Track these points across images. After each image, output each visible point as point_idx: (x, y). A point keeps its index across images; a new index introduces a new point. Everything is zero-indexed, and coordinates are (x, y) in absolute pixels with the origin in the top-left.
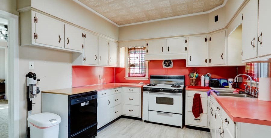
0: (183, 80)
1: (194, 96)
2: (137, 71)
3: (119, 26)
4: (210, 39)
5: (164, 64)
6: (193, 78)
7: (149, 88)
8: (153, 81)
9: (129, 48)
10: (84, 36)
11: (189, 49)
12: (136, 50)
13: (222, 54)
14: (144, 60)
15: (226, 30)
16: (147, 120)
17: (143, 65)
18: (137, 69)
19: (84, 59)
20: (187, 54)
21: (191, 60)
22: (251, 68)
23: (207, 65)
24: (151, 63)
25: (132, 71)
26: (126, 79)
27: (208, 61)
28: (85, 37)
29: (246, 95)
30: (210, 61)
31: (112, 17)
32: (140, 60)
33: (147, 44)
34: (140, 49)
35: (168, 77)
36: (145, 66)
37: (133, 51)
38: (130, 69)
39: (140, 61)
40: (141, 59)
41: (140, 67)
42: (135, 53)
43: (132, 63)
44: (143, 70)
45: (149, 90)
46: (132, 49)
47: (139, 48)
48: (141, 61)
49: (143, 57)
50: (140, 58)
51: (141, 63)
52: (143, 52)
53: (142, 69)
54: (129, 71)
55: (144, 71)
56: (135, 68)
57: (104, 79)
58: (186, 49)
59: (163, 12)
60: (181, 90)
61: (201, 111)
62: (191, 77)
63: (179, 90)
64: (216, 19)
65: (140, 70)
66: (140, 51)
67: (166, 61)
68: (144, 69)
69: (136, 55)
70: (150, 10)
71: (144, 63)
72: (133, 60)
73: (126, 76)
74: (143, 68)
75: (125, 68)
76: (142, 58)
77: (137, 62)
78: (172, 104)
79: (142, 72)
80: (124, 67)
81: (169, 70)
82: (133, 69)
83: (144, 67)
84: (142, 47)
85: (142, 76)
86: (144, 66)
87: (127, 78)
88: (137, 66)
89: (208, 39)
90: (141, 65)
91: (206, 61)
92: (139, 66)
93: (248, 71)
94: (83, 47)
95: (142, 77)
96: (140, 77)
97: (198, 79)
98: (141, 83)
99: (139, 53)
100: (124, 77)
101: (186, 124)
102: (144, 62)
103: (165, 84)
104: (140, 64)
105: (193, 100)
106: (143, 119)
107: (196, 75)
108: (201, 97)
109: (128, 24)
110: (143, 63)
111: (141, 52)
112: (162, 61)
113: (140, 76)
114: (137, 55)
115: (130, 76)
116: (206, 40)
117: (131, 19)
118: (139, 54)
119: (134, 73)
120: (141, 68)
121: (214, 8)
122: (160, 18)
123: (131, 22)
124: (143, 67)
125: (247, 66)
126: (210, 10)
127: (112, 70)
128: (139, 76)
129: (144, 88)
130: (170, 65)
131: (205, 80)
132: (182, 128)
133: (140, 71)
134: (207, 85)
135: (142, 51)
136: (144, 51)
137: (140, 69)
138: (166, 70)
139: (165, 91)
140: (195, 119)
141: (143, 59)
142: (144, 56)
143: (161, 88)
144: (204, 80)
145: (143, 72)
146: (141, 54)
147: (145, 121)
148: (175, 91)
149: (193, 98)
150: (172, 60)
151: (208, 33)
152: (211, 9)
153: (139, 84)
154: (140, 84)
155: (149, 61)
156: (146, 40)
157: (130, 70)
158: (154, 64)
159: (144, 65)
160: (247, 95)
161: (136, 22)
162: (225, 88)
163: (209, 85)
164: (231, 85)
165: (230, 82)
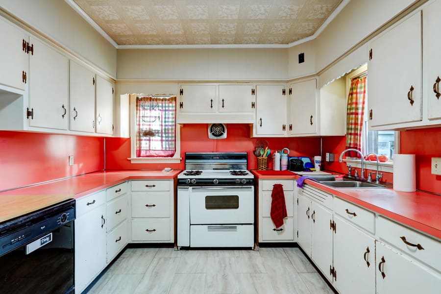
0: (245, 161)
1: (272, 189)
2: (156, 145)
3: (117, 47)
4: (290, 91)
5: (211, 131)
6: (262, 156)
7: (191, 179)
8: (190, 165)
9: (137, 98)
10: (28, 48)
11: (258, 105)
12: (155, 103)
13: (312, 117)
14: (170, 124)
15: (317, 77)
16: (189, 246)
17: (168, 133)
18: (157, 140)
19: (30, 114)
20: (254, 114)
21: (261, 126)
22: (355, 139)
23: (286, 134)
24: (186, 130)
25: (144, 145)
26: (132, 162)
27: (287, 128)
28: (30, 52)
29: (358, 183)
30: (291, 127)
31: (106, 19)
32: (164, 124)
33: (181, 92)
34: (162, 100)
35: (219, 156)
36: (174, 135)
37: (148, 103)
38: (140, 140)
39: (162, 125)
40: (165, 122)
41: (162, 137)
42: (152, 108)
43: (145, 128)
44: (170, 143)
45: (191, 184)
46: (144, 99)
47: (160, 99)
48: (165, 126)
49: (168, 118)
50: (164, 120)
51: (165, 129)
52: (169, 107)
53: (166, 141)
54: (138, 145)
55: (172, 144)
56: (151, 138)
57: (81, 165)
58: (253, 105)
59: (220, 29)
60: (251, 181)
61: (285, 215)
62: (261, 155)
63: (248, 181)
64: (301, 59)
65: (162, 143)
66: (162, 104)
67: (214, 125)
68: (171, 141)
69: (153, 112)
70: (197, 21)
71: (172, 129)
72: (148, 123)
73: (134, 156)
74: (170, 139)
75: (129, 139)
76: (167, 120)
77: (156, 126)
78: (237, 207)
79: (167, 146)
80: (128, 137)
81: (220, 143)
82: (147, 140)
83: (172, 137)
84: (167, 98)
85: (167, 154)
86: (170, 135)
87: (134, 160)
88: (157, 135)
89: (287, 92)
90: (165, 133)
91: (284, 128)
92: (160, 135)
93: (350, 144)
94: (24, 77)
95: (168, 156)
96: (162, 156)
97: (271, 158)
98: (166, 169)
99: (160, 108)
100: (128, 158)
101: (260, 241)
102: (170, 127)
103: (214, 169)
104: (162, 131)
105: (272, 196)
106: (178, 245)
107: (268, 151)
108: (284, 189)
109: (141, 44)
110: (168, 130)
111: (165, 107)
112: (207, 125)
113: (163, 154)
114: (156, 113)
115: (141, 155)
116: (284, 92)
117: (150, 33)
118: (161, 110)
119: (150, 150)
120: (164, 139)
121: (298, 39)
122: (207, 44)
123: (149, 42)
124: (168, 137)
125: (349, 136)
126: (292, 42)
127: (98, 143)
128: (160, 155)
129: (180, 181)
130: (222, 134)
131: (281, 160)
132: (253, 249)
133: (162, 146)
134: (284, 168)
135: (167, 105)
136: (171, 105)
137: (162, 141)
138: (215, 143)
139: (223, 183)
140: (274, 230)
141: (168, 122)
142: (170, 116)
143: (214, 179)
144: (279, 160)
145: (169, 148)
146: (165, 110)
147: (183, 248)
148: (241, 182)
149: (271, 192)
150: (224, 124)
151: (287, 82)
152: (294, 41)
153: (163, 171)
154: (166, 172)
155: (182, 126)
156: (179, 82)
157: (140, 144)
158: (192, 130)
159: (172, 133)
160: (360, 182)
161: (159, 44)
162: (312, 171)
163: (288, 168)
164: (319, 166)
165: (317, 162)
